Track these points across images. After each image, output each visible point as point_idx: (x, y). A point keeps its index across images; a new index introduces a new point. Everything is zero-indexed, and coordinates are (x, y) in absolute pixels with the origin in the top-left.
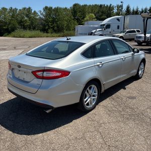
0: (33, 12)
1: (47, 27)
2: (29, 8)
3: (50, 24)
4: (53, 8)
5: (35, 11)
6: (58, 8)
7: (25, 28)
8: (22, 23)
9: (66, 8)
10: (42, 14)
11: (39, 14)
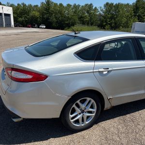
0: (94, 8)
1: (105, 24)
2: (91, 4)
3: (108, 20)
4: (114, 4)
5: (96, 8)
6: (119, 4)
7: (83, 23)
8: (82, 19)
9: (128, 4)
10: (102, 10)
11: (99, 10)
